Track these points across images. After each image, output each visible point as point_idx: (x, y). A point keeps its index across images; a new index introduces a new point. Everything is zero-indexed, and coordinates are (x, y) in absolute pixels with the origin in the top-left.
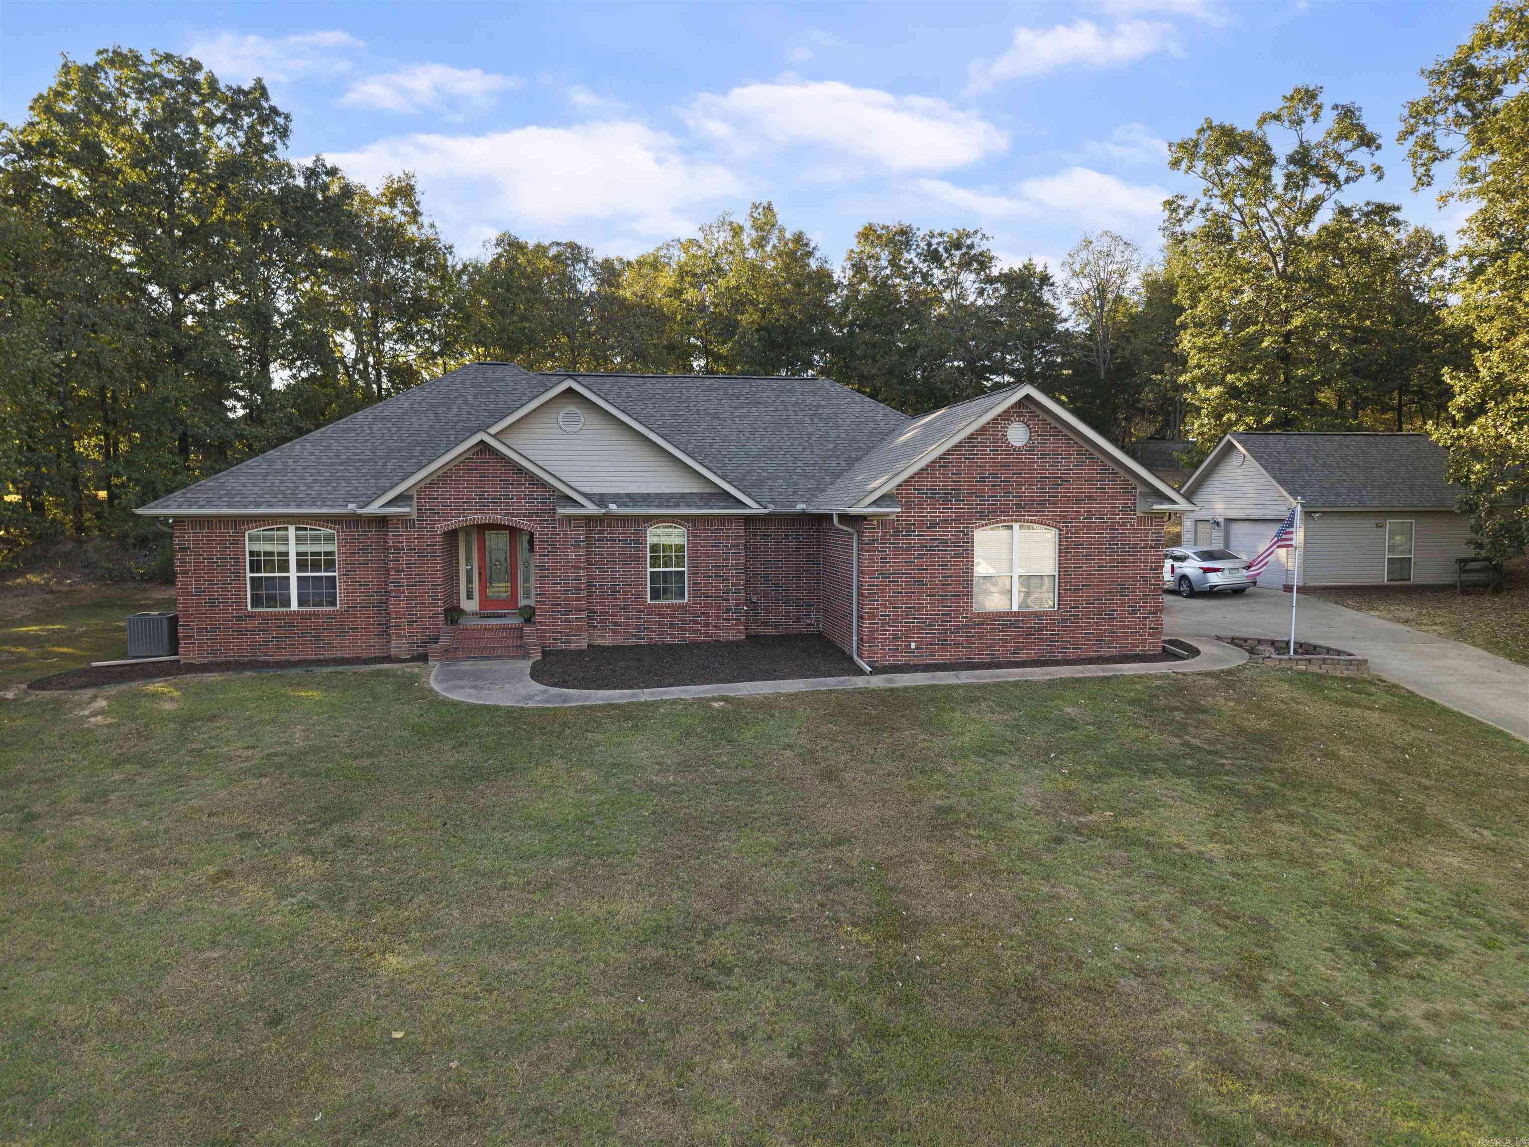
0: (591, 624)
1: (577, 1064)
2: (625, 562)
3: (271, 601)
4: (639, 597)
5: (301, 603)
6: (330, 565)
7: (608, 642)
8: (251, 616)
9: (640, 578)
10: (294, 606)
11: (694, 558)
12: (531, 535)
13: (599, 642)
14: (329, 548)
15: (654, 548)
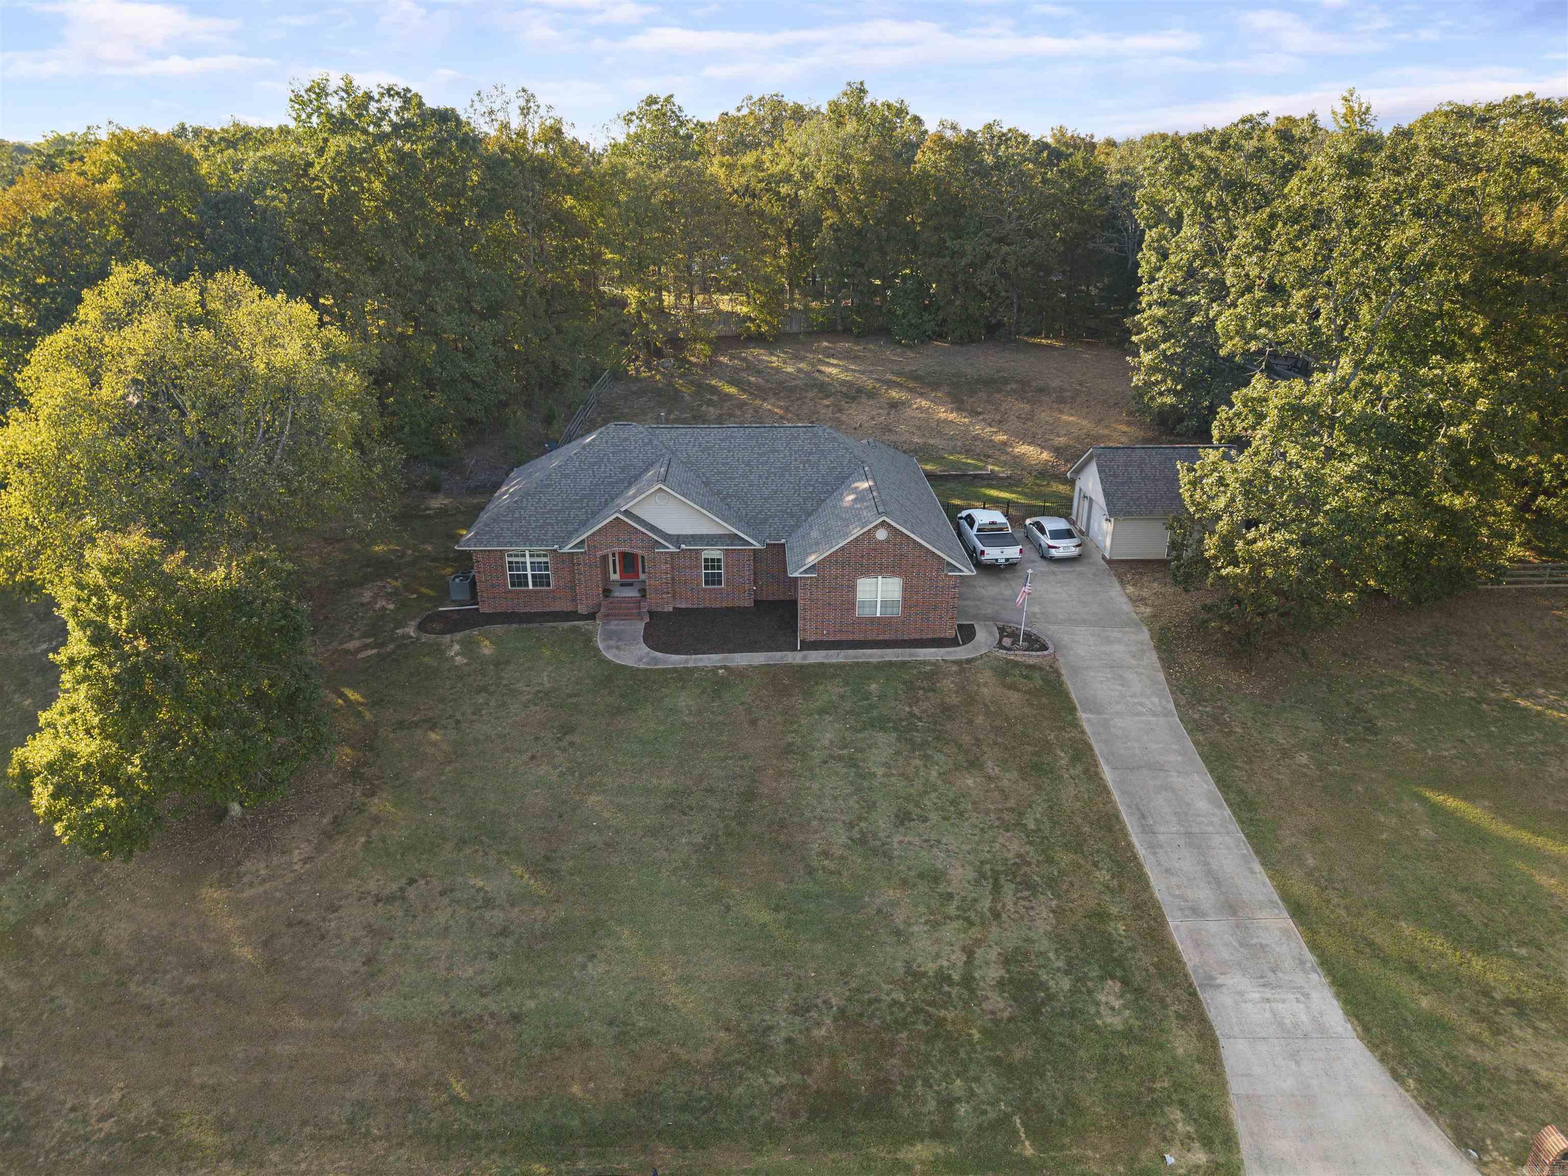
0: (674, 597)
1: (643, 836)
2: (691, 568)
3: (520, 585)
4: (699, 584)
5: (534, 585)
6: (547, 568)
7: (684, 606)
8: (510, 592)
9: (699, 576)
10: (531, 587)
11: (727, 566)
12: (643, 557)
13: (679, 606)
14: (545, 559)
15: (706, 560)
